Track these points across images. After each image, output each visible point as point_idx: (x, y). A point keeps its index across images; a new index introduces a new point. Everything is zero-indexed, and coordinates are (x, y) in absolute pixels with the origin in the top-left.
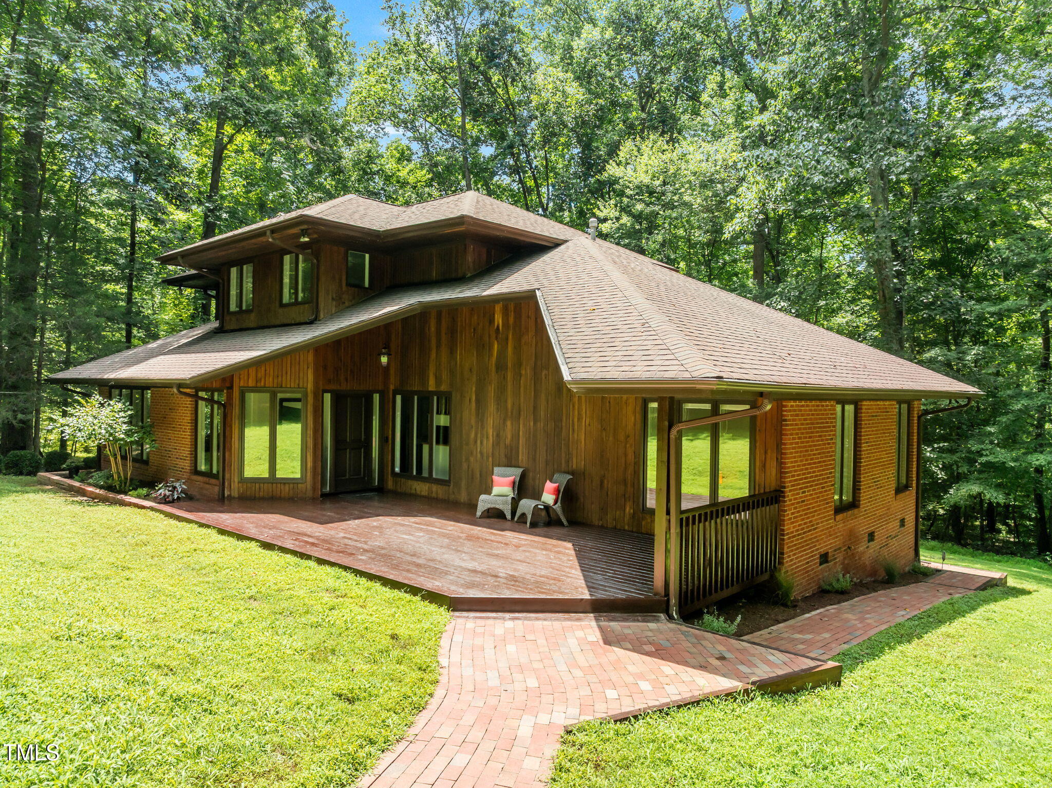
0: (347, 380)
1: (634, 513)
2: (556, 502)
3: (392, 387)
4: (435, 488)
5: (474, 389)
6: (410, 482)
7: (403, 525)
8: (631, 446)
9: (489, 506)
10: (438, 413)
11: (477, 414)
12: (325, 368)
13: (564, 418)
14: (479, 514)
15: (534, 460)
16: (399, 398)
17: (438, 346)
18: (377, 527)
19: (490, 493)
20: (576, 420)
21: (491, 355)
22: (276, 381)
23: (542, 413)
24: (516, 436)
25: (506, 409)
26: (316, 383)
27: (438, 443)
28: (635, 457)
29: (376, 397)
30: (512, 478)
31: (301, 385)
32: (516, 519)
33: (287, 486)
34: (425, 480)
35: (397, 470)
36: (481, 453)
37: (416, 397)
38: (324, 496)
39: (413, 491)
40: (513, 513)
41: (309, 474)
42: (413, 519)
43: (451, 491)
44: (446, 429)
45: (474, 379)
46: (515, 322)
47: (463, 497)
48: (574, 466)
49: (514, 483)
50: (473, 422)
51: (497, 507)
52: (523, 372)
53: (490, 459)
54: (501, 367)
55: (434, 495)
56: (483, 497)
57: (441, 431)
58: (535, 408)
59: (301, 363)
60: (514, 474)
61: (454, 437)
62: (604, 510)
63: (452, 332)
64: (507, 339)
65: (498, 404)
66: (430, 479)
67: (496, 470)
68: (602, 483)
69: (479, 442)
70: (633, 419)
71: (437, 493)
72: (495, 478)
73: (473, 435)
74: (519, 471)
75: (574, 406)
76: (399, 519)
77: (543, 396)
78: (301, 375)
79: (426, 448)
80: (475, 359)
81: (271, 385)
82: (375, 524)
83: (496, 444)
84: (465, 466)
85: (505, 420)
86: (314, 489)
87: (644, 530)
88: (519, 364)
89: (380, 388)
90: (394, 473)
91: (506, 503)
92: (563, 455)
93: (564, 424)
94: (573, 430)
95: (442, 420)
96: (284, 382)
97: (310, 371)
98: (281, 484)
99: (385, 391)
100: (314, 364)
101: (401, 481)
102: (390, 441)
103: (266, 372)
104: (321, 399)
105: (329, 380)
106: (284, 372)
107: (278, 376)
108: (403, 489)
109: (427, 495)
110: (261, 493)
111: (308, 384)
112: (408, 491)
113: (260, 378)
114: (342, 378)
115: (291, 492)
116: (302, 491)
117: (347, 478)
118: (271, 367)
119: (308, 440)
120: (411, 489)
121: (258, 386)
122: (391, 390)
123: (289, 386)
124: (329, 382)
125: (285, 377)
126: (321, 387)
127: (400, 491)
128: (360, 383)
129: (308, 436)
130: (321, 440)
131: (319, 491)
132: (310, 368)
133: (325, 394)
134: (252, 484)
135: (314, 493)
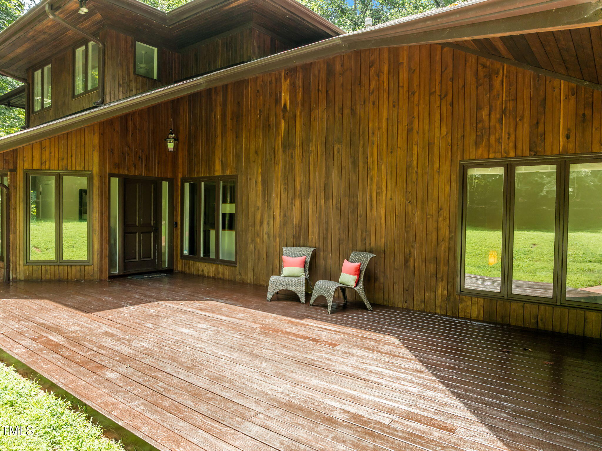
0: (135, 166)
1: (449, 295)
2: (357, 283)
3: (180, 176)
4: (221, 269)
5: (260, 170)
6: (198, 264)
7: (184, 312)
8: (445, 219)
9: (281, 288)
10: (223, 202)
11: (264, 196)
12: (112, 151)
13: (360, 194)
14: (269, 296)
15: (325, 239)
16: (187, 186)
17: (224, 134)
18: (153, 316)
19: (280, 274)
20: (374, 194)
21: (277, 135)
22: (61, 163)
23: (335, 190)
24: (305, 215)
25: (295, 188)
26: (102, 165)
27: (224, 228)
28: (450, 232)
29: (165, 185)
30: (302, 258)
31: (86, 169)
32: (312, 302)
33: (74, 268)
34: (213, 261)
35: (186, 252)
36: (268, 234)
37: (203, 183)
38: (113, 278)
39: (201, 273)
40: (308, 296)
41: (95, 256)
42: (197, 304)
43: (237, 273)
44: (231, 215)
45: (260, 161)
46: (303, 97)
47: (250, 278)
48: (373, 244)
49: (305, 263)
50: (259, 204)
51: (290, 288)
52: (313, 149)
53: (278, 240)
54: (288, 146)
55: (221, 276)
56: (273, 278)
57: (227, 219)
58: (326, 185)
59: (87, 145)
60: (306, 253)
61: (240, 222)
62: (409, 291)
63: (238, 117)
64: (295, 116)
65: (285, 184)
66: (217, 261)
67: (285, 249)
68: (407, 261)
69: (265, 223)
70: (447, 188)
71: (223, 274)
72: (284, 257)
73: (259, 216)
74: (309, 251)
75: (372, 180)
76: (182, 305)
77: (335, 171)
78: (87, 157)
79: (213, 233)
80: (261, 141)
81: (56, 168)
82: (152, 311)
83: (285, 223)
84: (251, 247)
85: (293, 199)
86: (101, 271)
87: (461, 314)
88: (307, 141)
89: (170, 175)
90: (182, 256)
91: (298, 284)
92: (359, 232)
93: (360, 200)
94: (371, 205)
95: (228, 208)
96: (69, 164)
97: (96, 154)
98: (67, 266)
99: (173, 179)
100: (99, 147)
101: (189, 263)
102: (179, 226)
103: (51, 154)
104: (107, 183)
105: (116, 164)
106: (69, 155)
107: (63, 159)
108: (192, 271)
109: (214, 275)
110: (47, 276)
111: (94, 166)
112: (196, 273)
113: (45, 160)
114: (130, 163)
115: (78, 274)
116: (89, 273)
117: (137, 260)
118: (56, 149)
119: (94, 222)
120: (199, 270)
121: (42, 168)
122: (180, 179)
123: (74, 169)
124: (116, 166)
125: (71, 160)
126: (108, 171)
127: (188, 272)
128: (149, 170)
129: (94, 219)
130: (107, 223)
131: (107, 273)
132: (95, 151)
133: (112, 178)
134: (38, 267)
135: (101, 275)
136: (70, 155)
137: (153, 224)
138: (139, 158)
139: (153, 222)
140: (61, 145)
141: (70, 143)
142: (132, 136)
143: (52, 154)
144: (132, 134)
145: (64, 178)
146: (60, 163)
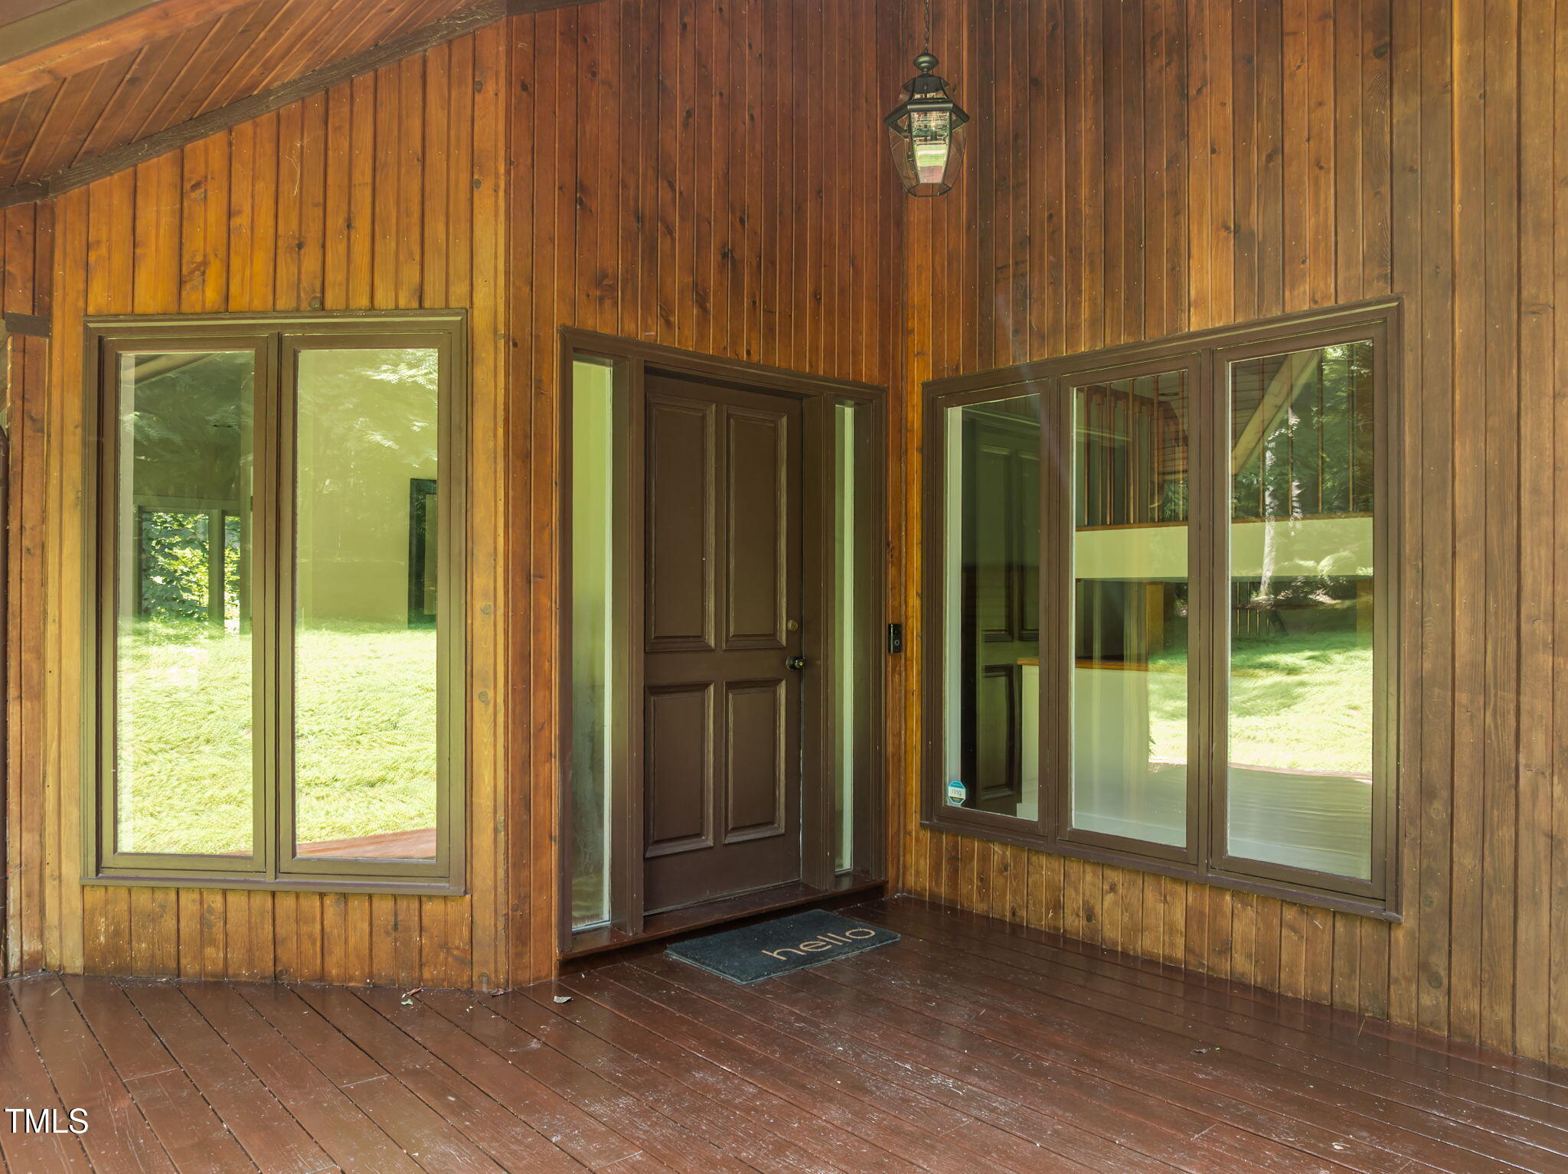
0: (702, 300)
3: (919, 373)
4: (1243, 919)
6: (1047, 869)
12: (579, 196)
22: (286, 273)
31: (432, 299)
33: (358, 909)
38: (582, 963)
39: (1073, 924)
41: (485, 840)
43: (1403, 964)
55: (1244, 967)
59: (436, 155)
71: (1268, 958)
78: (436, 229)
81: (261, 301)
86: (519, 931)
89: (868, 370)
90: (934, 808)
96: (335, 276)
97: (489, 202)
98: (322, 895)
99: (885, 391)
100: (509, 163)
101: (985, 858)
102: (914, 646)
103: (236, 221)
104: (555, 392)
105: (605, 276)
106: (336, 222)
107: (300, 246)
108: (1005, 903)
109: (1179, 953)
110: (210, 951)
111: (478, 281)
112: (1041, 919)
113: (199, 258)
114: (677, 281)
115: (384, 948)
116: (445, 946)
117: (710, 843)
118: (265, 188)
119: (477, 624)
120: (1057, 906)
121: (185, 308)
122: (917, 389)
123: (364, 302)
124: (603, 286)
125: (342, 248)
126: (558, 315)
127: (978, 907)
128: (770, 329)
129: (479, 604)
130: (556, 631)
131: (555, 941)
132: (487, 186)
133: (578, 367)
134: (160, 896)
135: (519, 955)
136: (341, 221)
137: (783, 639)
138: (725, 255)
139: (784, 625)
140: (291, 160)
141: (339, 145)
142: (685, 125)
143: (242, 221)
144: (689, 114)
145: (308, 358)
146: (282, 272)
